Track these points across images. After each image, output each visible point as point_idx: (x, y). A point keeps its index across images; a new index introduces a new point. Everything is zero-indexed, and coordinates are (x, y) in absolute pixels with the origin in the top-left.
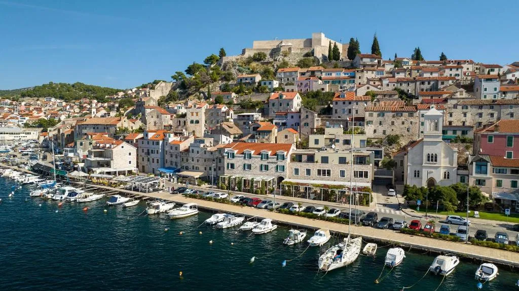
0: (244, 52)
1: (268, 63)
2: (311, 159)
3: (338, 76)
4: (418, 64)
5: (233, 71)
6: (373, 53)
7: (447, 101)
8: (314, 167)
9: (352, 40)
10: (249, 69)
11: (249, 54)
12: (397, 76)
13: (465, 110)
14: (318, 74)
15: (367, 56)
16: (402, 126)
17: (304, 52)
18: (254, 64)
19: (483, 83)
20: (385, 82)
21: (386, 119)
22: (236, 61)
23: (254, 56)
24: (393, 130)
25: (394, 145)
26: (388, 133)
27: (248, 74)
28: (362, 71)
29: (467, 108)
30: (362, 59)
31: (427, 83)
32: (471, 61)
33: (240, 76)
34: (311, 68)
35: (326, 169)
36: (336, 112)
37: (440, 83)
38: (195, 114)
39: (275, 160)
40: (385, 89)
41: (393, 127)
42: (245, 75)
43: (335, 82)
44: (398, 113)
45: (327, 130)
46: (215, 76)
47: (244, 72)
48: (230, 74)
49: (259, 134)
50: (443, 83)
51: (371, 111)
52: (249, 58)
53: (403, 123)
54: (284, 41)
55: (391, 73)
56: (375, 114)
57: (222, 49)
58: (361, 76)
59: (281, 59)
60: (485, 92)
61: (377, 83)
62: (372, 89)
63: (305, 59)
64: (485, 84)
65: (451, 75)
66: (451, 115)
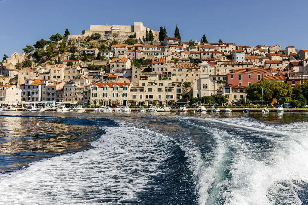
0: (83, 32)
1: (102, 41)
2: (142, 90)
3: (154, 50)
4: (203, 44)
5: (77, 46)
6: (175, 37)
7: (217, 63)
8: (144, 94)
9: (161, 28)
10: (89, 45)
11: (87, 34)
12: (190, 51)
13: (225, 68)
14: (140, 49)
15: (171, 39)
16: (192, 77)
17: (128, 35)
18: (92, 42)
19: (236, 54)
20: (183, 54)
21: (183, 72)
22: (78, 38)
23: (92, 36)
24: (187, 79)
25: (188, 88)
26: (184, 81)
27: (89, 48)
28: (169, 47)
29: (226, 66)
30: (168, 40)
31: (207, 54)
32: (234, 44)
33: (82, 49)
34: (135, 45)
35: (151, 94)
36: (154, 70)
37: (214, 54)
38: (57, 72)
39: (122, 90)
40: (182, 57)
41: (187, 78)
42: (85, 49)
43: (152, 53)
44: (190, 70)
45: (149, 78)
46: (63, 49)
47: (85, 47)
48: (75, 48)
49: (109, 80)
50: (216, 54)
51: (175, 68)
52: (88, 37)
53: (193, 75)
54: (113, 26)
55: (186, 49)
56: (177, 70)
57: (67, 30)
58: (168, 50)
59: (112, 39)
60: (237, 59)
61: (178, 55)
62: (175, 57)
63: (130, 40)
64: (237, 55)
65: (222, 51)
66: (218, 71)
